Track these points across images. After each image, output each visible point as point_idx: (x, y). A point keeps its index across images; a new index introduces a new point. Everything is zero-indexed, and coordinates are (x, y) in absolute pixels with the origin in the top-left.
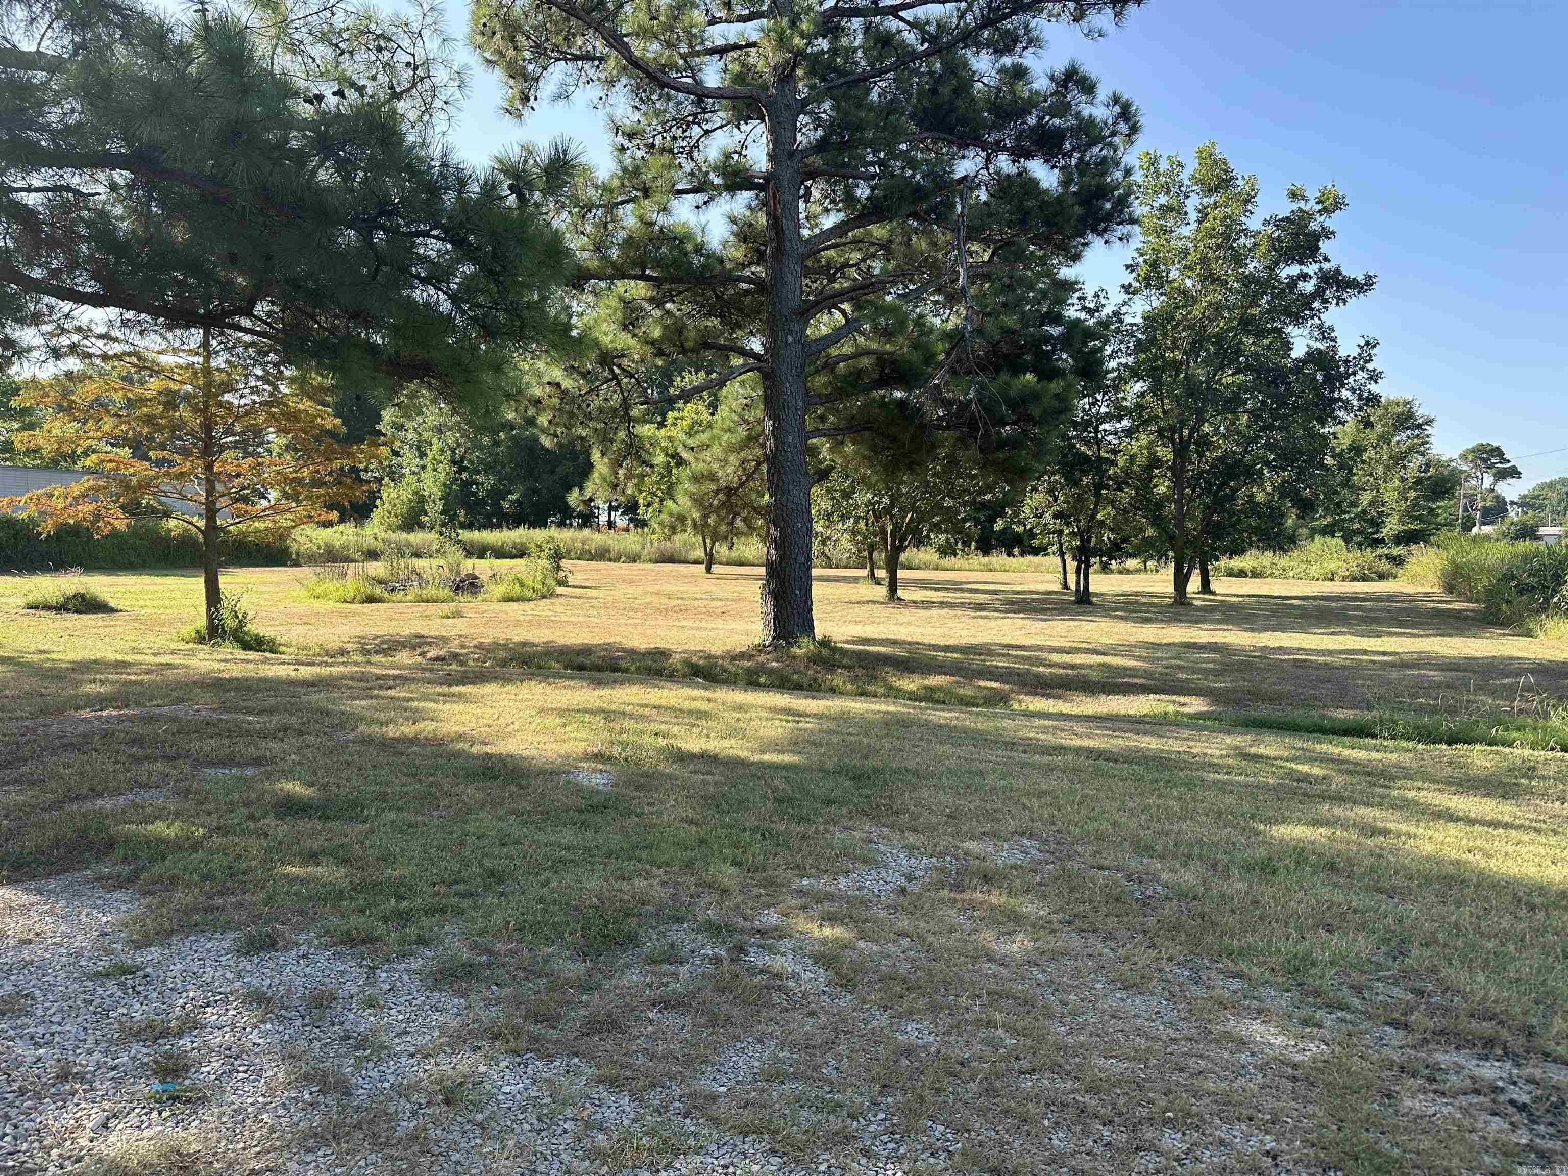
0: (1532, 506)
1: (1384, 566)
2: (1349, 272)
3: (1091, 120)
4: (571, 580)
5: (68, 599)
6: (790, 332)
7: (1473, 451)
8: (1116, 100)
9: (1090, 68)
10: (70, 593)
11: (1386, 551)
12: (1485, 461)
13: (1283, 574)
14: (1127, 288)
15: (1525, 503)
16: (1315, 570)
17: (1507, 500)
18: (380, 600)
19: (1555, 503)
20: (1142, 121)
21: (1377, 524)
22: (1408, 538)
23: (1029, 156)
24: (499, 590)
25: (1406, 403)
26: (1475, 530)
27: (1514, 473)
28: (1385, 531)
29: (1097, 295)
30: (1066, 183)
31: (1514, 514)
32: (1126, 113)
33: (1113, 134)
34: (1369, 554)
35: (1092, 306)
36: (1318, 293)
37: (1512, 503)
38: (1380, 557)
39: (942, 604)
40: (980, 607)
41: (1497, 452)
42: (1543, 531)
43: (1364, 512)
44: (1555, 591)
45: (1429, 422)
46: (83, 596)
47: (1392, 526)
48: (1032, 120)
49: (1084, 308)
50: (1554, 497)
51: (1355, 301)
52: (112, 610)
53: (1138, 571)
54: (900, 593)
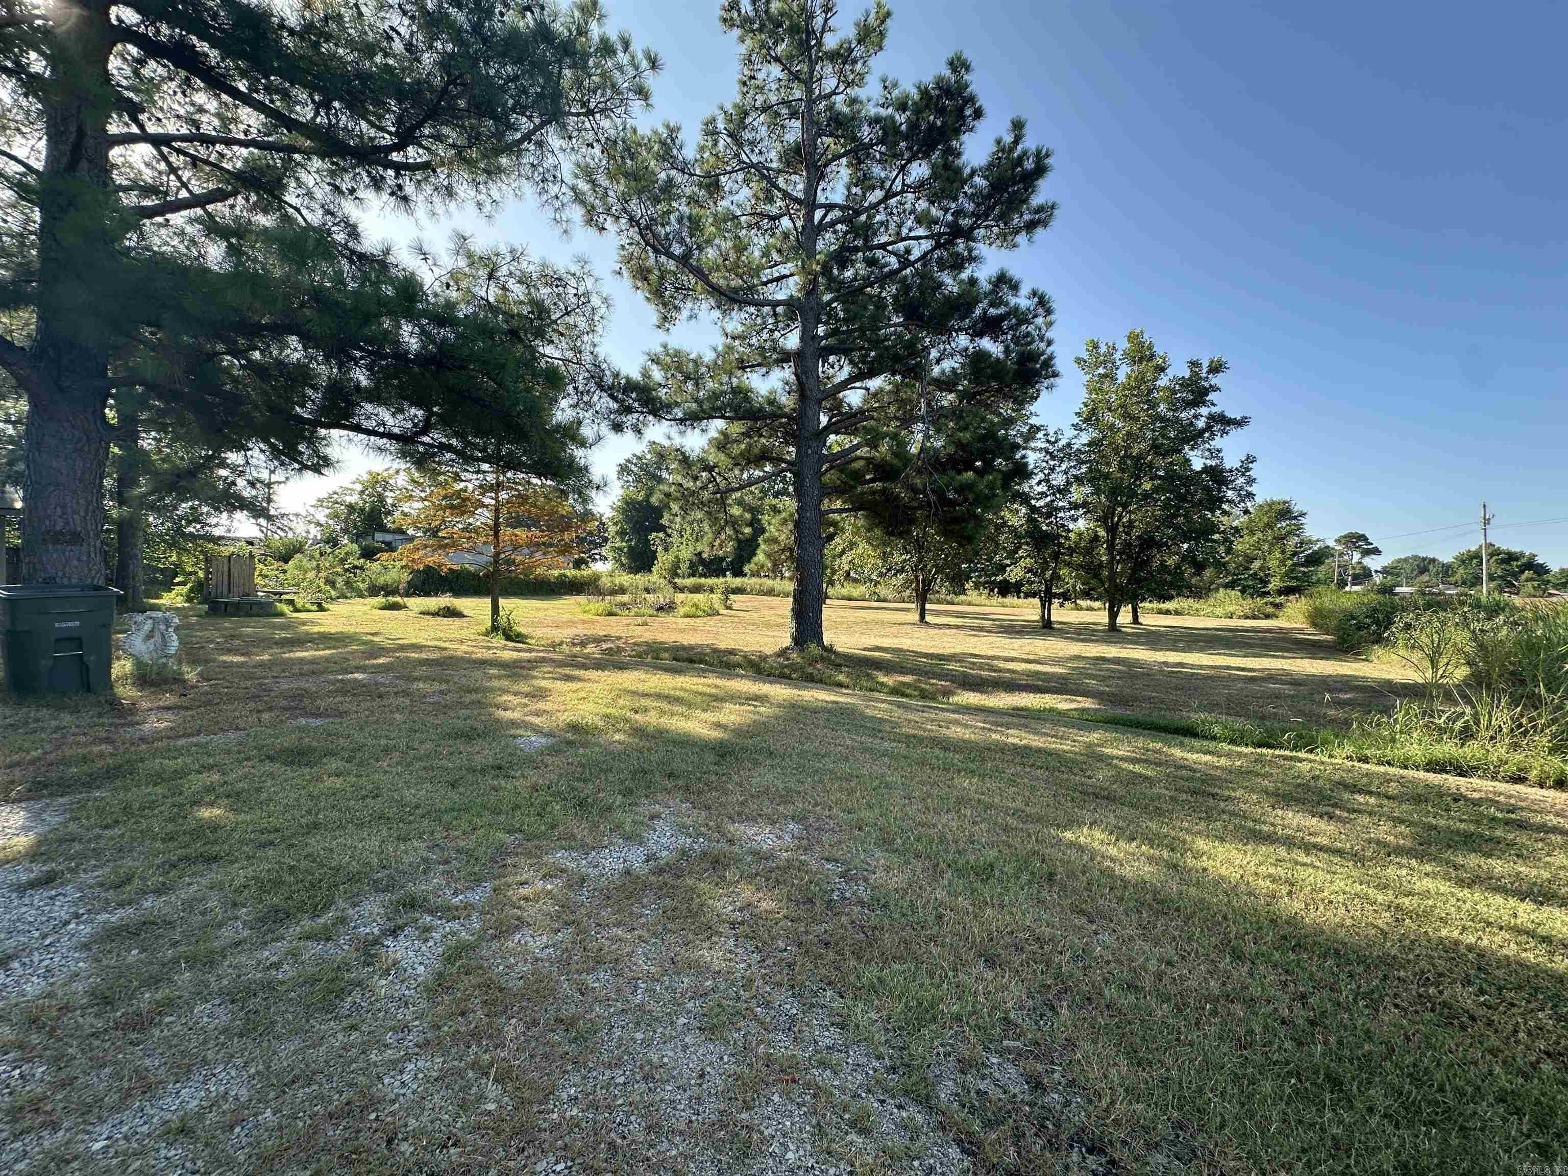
0: (1392, 574)
1: (1269, 609)
2: (1230, 415)
3: (1016, 308)
4: (735, 606)
5: (440, 609)
6: (810, 447)
7: (1345, 537)
8: (1034, 293)
9: (1014, 272)
10: (442, 606)
11: (1271, 599)
12: (1354, 543)
13: (1197, 613)
14: (1075, 426)
15: (1385, 571)
16: (1219, 611)
17: (1373, 570)
18: (616, 615)
19: (1408, 571)
20: (1054, 305)
21: (1265, 582)
22: (1287, 591)
23: (981, 335)
24: (682, 611)
25: (1285, 502)
26: (1347, 589)
27: (1376, 551)
28: (1271, 586)
29: (1056, 433)
30: (1007, 351)
31: (1378, 579)
32: (1042, 302)
33: (1036, 316)
34: (1259, 601)
35: (1053, 440)
36: (1208, 428)
37: (1376, 571)
38: (1266, 604)
39: (957, 627)
40: (981, 629)
41: (1363, 538)
42: (1398, 589)
43: (1255, 573)
44: (1386, 628)
45: (1302, 515)
46: (448, 608)
47: (1275, 584)
48: (978, 312)
49: (1048, 441)
50: (1408, 567)
51: (1234, 433)
52: (464, 616)
53: (1099, 609)
54: (928, 618)
